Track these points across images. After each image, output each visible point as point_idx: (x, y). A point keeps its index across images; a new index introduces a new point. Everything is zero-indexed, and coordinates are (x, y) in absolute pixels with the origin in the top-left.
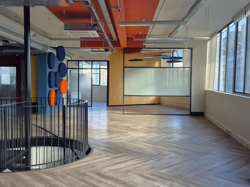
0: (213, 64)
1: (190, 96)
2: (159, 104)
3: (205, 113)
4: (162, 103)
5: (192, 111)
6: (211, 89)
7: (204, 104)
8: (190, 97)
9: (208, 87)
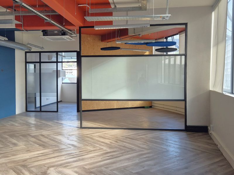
0: (221, 46)
1: (185, 100)
2: (151, 107)
3: (209, 128)
4: (154, 106)
5: (188, 124)
6: (218, 90)
7: (208, 113)
8: (184, 102)
9: (214, 85)
